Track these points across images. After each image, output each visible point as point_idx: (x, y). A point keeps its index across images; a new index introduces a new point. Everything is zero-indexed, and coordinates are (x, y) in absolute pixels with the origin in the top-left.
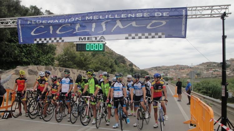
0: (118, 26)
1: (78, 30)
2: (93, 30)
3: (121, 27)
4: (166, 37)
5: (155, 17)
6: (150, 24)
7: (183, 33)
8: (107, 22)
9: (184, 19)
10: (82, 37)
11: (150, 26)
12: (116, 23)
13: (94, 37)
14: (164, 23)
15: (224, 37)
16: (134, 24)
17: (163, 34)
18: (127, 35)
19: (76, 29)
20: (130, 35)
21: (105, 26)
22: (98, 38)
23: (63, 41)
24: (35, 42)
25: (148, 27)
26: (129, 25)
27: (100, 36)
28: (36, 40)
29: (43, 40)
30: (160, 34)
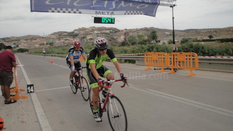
0: (122, 5)
1: (95, 5)
2: (105, 6)
3: (123, 6)
4: (144, 15)
5: (144, 2)
7: (154, 13)
8: (116, 2)
9: (157, 6)
10: (98, 11)
11: (139, 7)
12: (121, 3)
13: (106, 12)
14: (147, 6)
15: (173, 18)
18: (125, 12)
19: (93, 4)
20: (127, 12)
21: (115, 4)
22: (110, 13)
23: (80, 13)
24: (50, 11)
25: (138, 7)
26: (128, 5)
27: (111, 12)
28: (50, 9)
29: (59, 9)
30: (142, 12)
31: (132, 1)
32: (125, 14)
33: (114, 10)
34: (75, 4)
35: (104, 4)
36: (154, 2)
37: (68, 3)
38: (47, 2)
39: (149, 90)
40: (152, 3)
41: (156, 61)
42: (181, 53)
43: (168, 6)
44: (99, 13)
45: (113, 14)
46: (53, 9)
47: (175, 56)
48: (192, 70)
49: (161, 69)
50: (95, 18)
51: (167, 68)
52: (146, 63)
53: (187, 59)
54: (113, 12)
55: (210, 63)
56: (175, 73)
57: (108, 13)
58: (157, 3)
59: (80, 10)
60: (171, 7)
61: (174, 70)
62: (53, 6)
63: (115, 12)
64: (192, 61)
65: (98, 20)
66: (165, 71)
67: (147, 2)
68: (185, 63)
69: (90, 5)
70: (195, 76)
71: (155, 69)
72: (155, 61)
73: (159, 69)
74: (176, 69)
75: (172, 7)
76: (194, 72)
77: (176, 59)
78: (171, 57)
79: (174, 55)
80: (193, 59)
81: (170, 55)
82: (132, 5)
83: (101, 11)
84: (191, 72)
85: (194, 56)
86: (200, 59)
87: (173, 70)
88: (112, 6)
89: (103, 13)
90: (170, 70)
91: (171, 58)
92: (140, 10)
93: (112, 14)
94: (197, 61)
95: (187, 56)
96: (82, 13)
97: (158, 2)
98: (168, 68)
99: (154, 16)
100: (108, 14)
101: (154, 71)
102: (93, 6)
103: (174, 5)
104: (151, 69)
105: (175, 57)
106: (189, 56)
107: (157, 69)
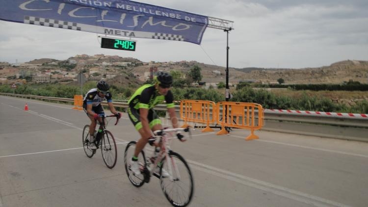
0: (148, 23)
1: (104, 19)
2: (121, 22)
3: (151, 24)
4: (184, 41)
5: (184, 20)
6: (176, 26)
7: (199, 39)
8: (140, 17)
9: (204, 27)
10: (109, 29)
11: (176, 28)
12: (148, 19)
13: (122, 32)
14: (188, 26)
15: (228, 48)
16: (163, 23)
17: (183, 38)
18: (153, 34)
19: (101, 17)
20: (156, 35)
21: (138, 20)
22: (128, 34)
23: (79, 29)
24: (25, 21)
25: (174, 29)
26: (159, 23)
27: (130, 32)
28: (28, 18)
29: (42, 20)
30: (180, 37)
31: (165, 17)
32: (153, 38)
33: (136, 29)
34: (71, 14)
35: (119, 19)
36: (200, 20)
37: (59, 12)
38: (23, 6)
40: (197, 22)
41: (199, 114)
42: (238, 104)
43: (221, 29)
44: (111, 33)
45: (134, 35)
46: (32, 18)
47: (228, 107)
48: (253, 130)
49: (205, 127)
50: (103, 40)
51: (214, 126)
52: (183, 117)
53: (246, 112)
54: (133, 33)
55: (281, 121)
56: (226, 134)
57: (125, 32)
58: (204, 24)
59: (79, 25)
60: (225, 30)
61: (226, 129)
62: (33, 14)
63: (136, 33)
64: (253, 116)
65: (107, 43)
66: (213, 131)
67: (189, 20)
68: (244, 118)
69: (97, 19)
70: (258, 140)
71: (196, 127)
72: (197, 114)
73: (203, 127)
74: (229, 128)
75: (227, 31)
76: (256, 133)
77: (230, 111)
78: (221, 109)
79: (226, 106)
80: (256, 114)
81: (221, 106)
82: (165, 24)
83: (114, 30)
84: (252, 133)
85: (257, 109)
86: (266, 114)
87: (224, 129)
88: (133, 24)
89: (116, 34)
90: (219, 129)
91: (221, 111)
92: (178, 33)
93: (132, 35)
94: (261, 117)
95: (246, 108)
96: (82, 29)
97: (206, 22)
98: (217, 126)
99: (199, 44)
100: (125, 35)
101: (194, 130)
102: (102, 19)
103: (230, 29)
105: (229, 109)
106: (250, 108)
107: (200, 127)
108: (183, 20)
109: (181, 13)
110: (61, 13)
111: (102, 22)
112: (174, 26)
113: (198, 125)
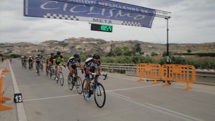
0: (119, 15)
1: (92, 12)
2: (103, 14)
3: (121, 15)
4: (142, 26)
6: (136, 17)
7: (150, 25)
8: (114, 10)
9: (153, 17)
10: (96, 19)
11: (136, 18)
12: (118, 12)
13: (104, 20)
14: (143, 17)
15: (168, 30)
16: (128, 15)
17: (140, 24)
18: (122, 22)
19: (90, 11)
20: (124, 22)
21: (113, 13)
22: (107, 22)
23: (77, 20)
24: (45, 16)
25: (135, 18)
26: (125, 15)
27: (109, 20)
28: (46, 15)
29: (55, 15)
30: (139, 24)
31: (129, 10)
32: (123, 24)
33: (112, 18)
34: (72, 10)
35: (101, 12)
36: (150, 12)
37: (64, 9)
38: (42, 7)
39: (149, 104)
40: (149, 13)
41: (150, 72)
42: (177, 66)
43: (163, 18)
44: (97, 21)
45: (111, 22)
46: (49, 15)
47: (170, 68)
48: (188, 83)
49: (154, 81)
50: (92, 25)
51: (159, 80)
52: (138, 74)
53: (183, 72)
54: (110, 21)
55: (204, 77)
56: (168, 85)
57: (106, 21)
58: (153, 14)
59: (77, 17)
60: (166, 18)
61: (168, 82)
62: (49, 11)
63: (112, 21)
64: (188, 74)
65: (95, 27)
66: (159, 83)
67: (144, 12)
68: (181, 75)
69: (87, 12)
70: (192, 90)
71: (147, 81)
73: (152, 81)
75: (167, 19)
76: (191, 85)
77: (171, 71)
78: (165, 69)
79: (168, 67)
80: (190, 72)
81: (165, 67)
82: (130, 15)
83: (99, 19)
84: (187, 85)
85: (191, 69)
86: (197, 72)
87: (166, 82)
88: (110, 15)
89: (100, 22)
90: (162, 82)
91: (165, 70)
92: (137, 21)
93: (110, 22)
94: (194, 74)
95: (183, 68)
96: (79, 19)
97: (154, 13)
98: (161, 80)
99: (150, 27)
100: (106, 22)
101: (146, 82)
103: (169, 17)
104: (143, 80)
105: (170, 69)
106: (186, 68)
107: (150, 81)
108: (140, 12)
109: (138, 7)
110: (66, 10)
111: (91, 14)
112: (135, 16)
113: (149, 79)
